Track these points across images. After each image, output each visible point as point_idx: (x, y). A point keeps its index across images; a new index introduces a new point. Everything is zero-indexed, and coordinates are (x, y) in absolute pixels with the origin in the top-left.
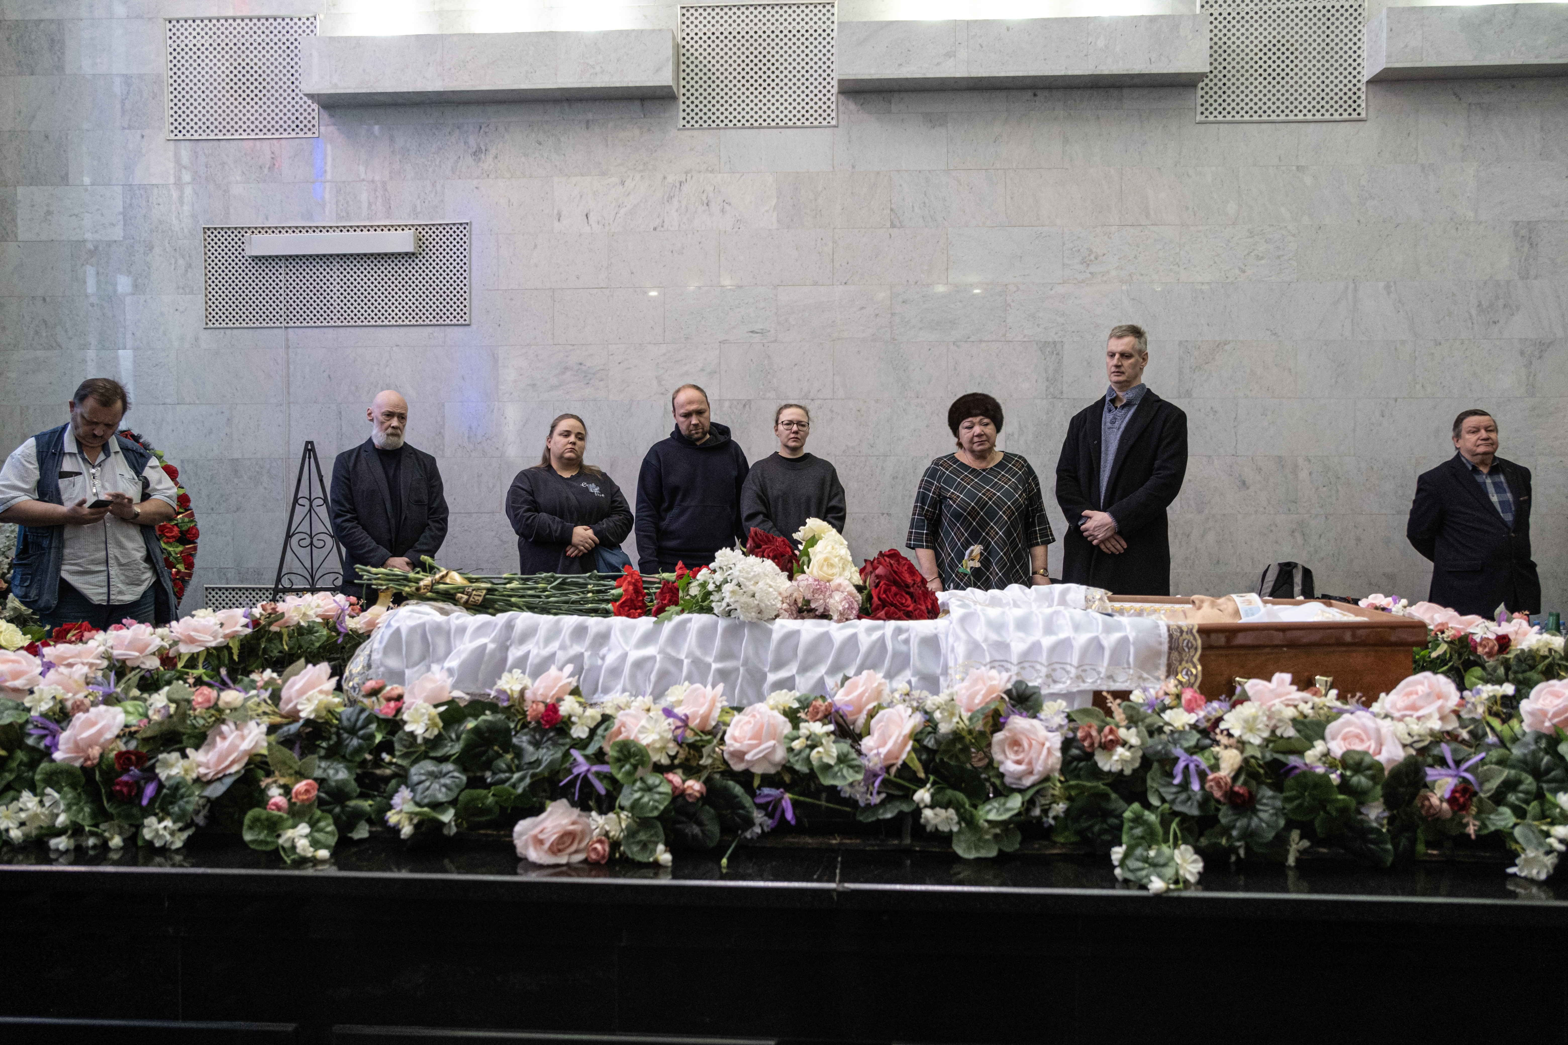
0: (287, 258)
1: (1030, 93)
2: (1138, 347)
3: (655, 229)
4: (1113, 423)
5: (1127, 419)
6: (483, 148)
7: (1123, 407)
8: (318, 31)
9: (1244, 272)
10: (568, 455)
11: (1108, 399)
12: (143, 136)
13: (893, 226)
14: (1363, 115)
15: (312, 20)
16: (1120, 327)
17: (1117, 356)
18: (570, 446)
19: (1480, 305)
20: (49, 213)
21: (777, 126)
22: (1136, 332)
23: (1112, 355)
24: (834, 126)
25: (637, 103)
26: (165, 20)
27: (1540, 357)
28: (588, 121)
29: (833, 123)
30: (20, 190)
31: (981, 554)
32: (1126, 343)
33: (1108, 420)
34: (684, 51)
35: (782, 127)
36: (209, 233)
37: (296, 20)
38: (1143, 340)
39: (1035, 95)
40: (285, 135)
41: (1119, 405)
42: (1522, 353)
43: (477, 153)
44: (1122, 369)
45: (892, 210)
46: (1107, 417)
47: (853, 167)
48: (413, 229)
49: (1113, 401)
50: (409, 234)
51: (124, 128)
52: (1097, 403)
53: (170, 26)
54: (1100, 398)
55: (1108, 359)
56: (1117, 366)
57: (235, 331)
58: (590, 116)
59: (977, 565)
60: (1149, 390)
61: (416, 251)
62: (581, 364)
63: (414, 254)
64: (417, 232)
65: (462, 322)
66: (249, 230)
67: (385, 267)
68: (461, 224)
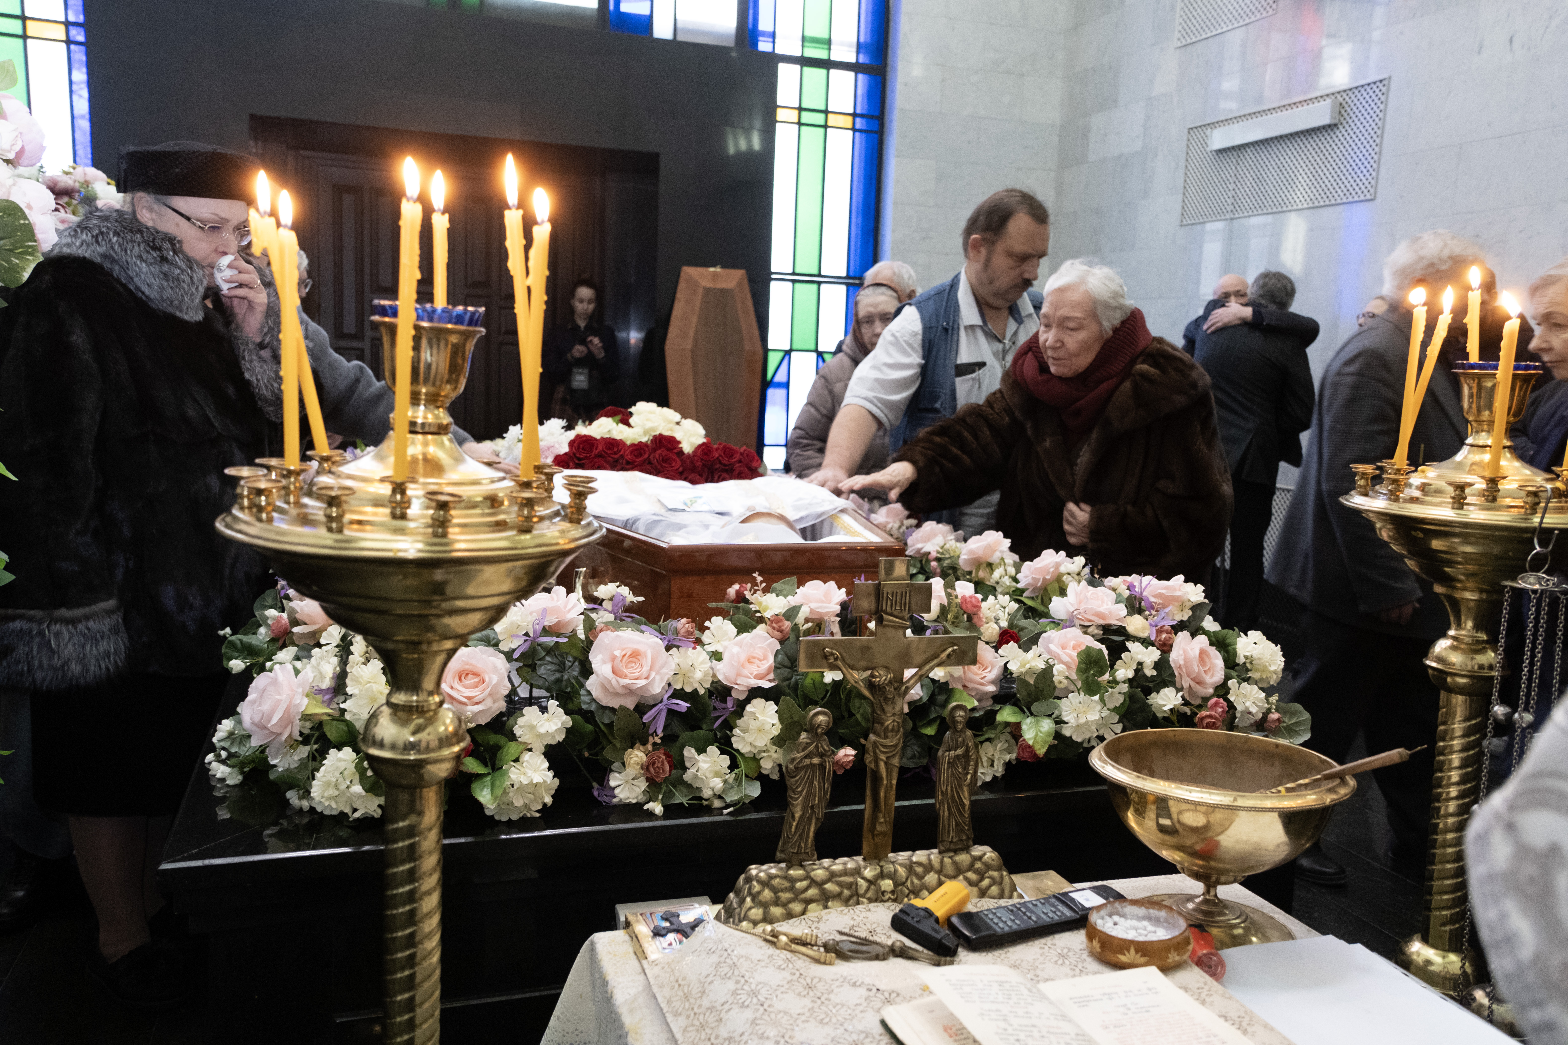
0: (1240, 147)
12: (1162, 50)
20: (1106, 134)
30: (1094, 118)
36: (1191, 132)
40: (1252, 19)
48: (1333, 97)
50: (1329, 103)
51: (1152, 46)
57: (1199, 226)
61: (1336, 121)
62: (1477, 236)
63: (1335, 125)
64: (1341, 99)
65: (1368, 197)
66: (1213, 125)
67: (1309, 145)
68: (1381, 81)
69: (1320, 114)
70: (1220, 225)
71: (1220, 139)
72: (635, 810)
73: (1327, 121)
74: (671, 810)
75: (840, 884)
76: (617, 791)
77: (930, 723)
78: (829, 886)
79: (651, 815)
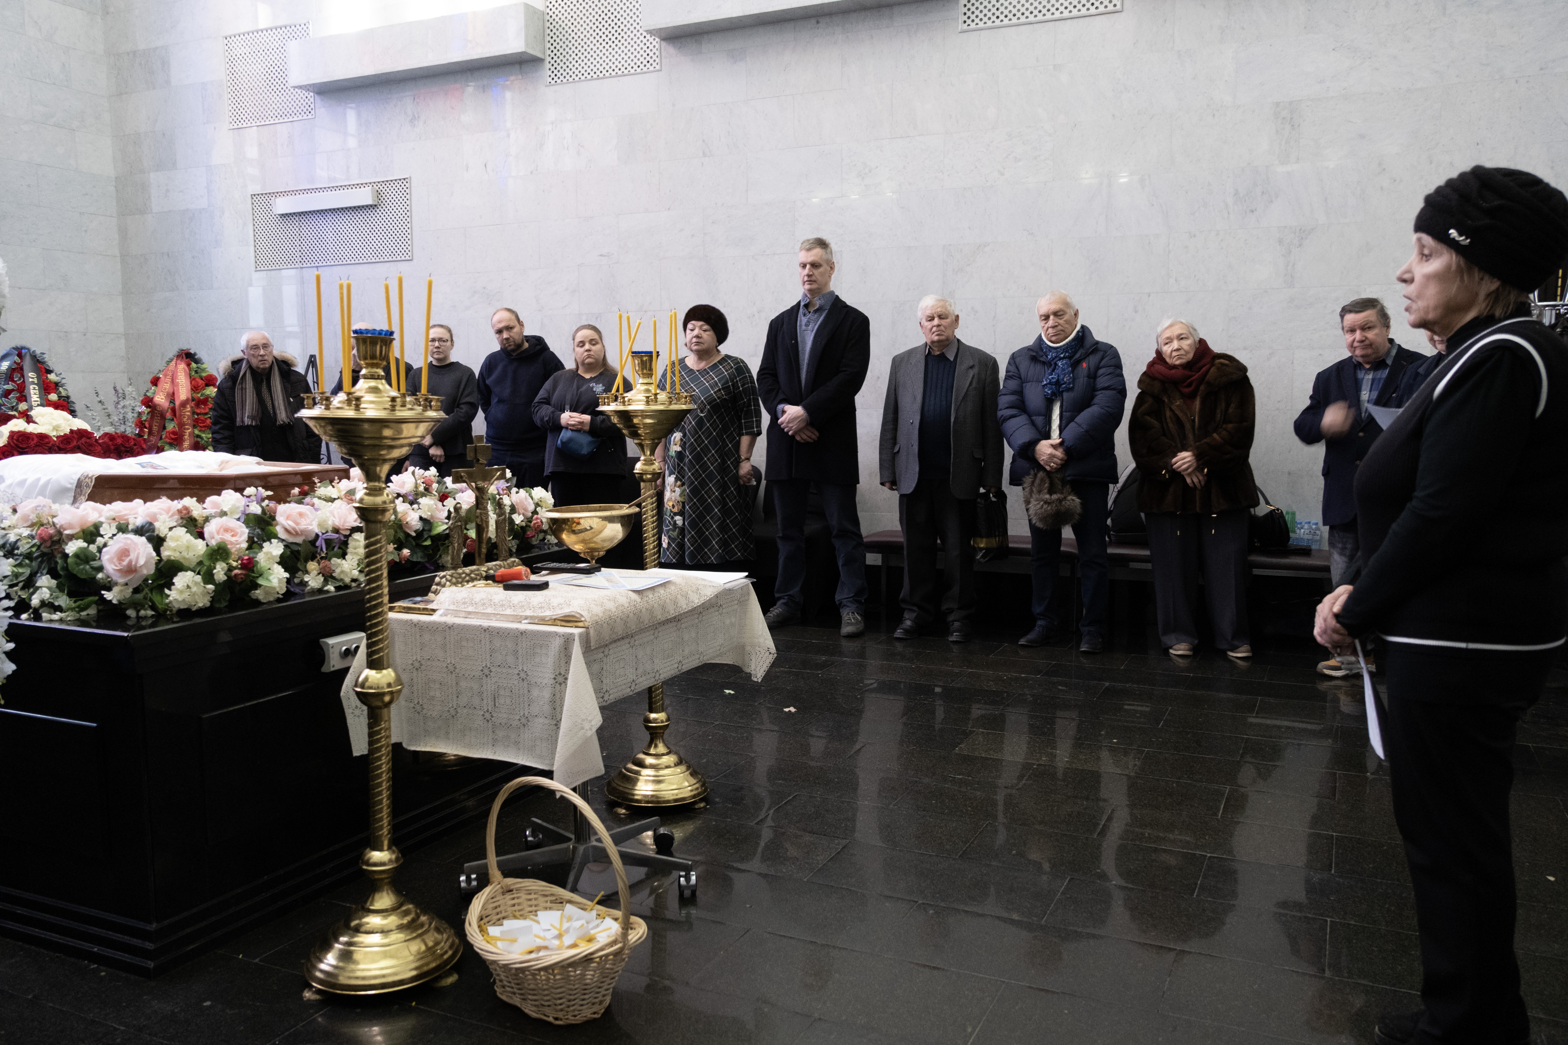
0: (300, 214)
1: (813, 21)
2: (825, 257)
3: (532, 173)
4: (807, 325)
5: (819, 322)
6: (417, 116)
7: (816, 311)
8: (311, 34)
9: (1003, 174)
10: (588, 361)
11: (802, 304)
12: (215, 128)
13: (705, 155)
14: (1119, 7)
15: (307, 25)
16: (808, 240)
17: (808, 266)
18: (586, 353)
19: (1236, 193)
20: (167, 191)
21: (617, 75)
22: (822, 244)
23: (804, 266)
24: (658, 71)
25: (517, 66)
26: (223, 37)
27: (1300, 245)
28: (484, 86)
29: (658, 67)
30: (152, 175)
31: (681, 440)
32: (816, 254)
33: (804, 323)
34: (548, 17)
35: (620, 76)
36: (255, 198)
37: (298, 26)
38: (829, 250)
39: (818, 22)
40: (296, 119)
41: (812, 310)
42: (1280, 241)
43: (413, 120)
44: (813, 278)
45: (704, 141)
46: (802, 320)
47: (674, 105)
48: (371, 186)
49: (807, 306)
50: (368, 189)
51: (205, 124)
52: (792, 308)
53: (226, 42)
54: (794, 303)
55: (800, 269)
56: (809, 276)
57: (272, 272)
58: (485, 82)
59: (679, 449)
60: (837, 296)
61: (376, 203)
62: (484, 288)
63: (376, 206)
64: (377, 188)
65: (407, 258)
66: (277, 194)
67: (359, 217)
68: (404, 179)
69: (364, 197)
70: (293, 272)
71: (283, 205)
72: (320, 591)
73: (370, 202)
74: (338, 588)
75: (476, 575)
76: (310, 583)
77: (426, 540)
78: (473, 575)
79: (328, 592)
